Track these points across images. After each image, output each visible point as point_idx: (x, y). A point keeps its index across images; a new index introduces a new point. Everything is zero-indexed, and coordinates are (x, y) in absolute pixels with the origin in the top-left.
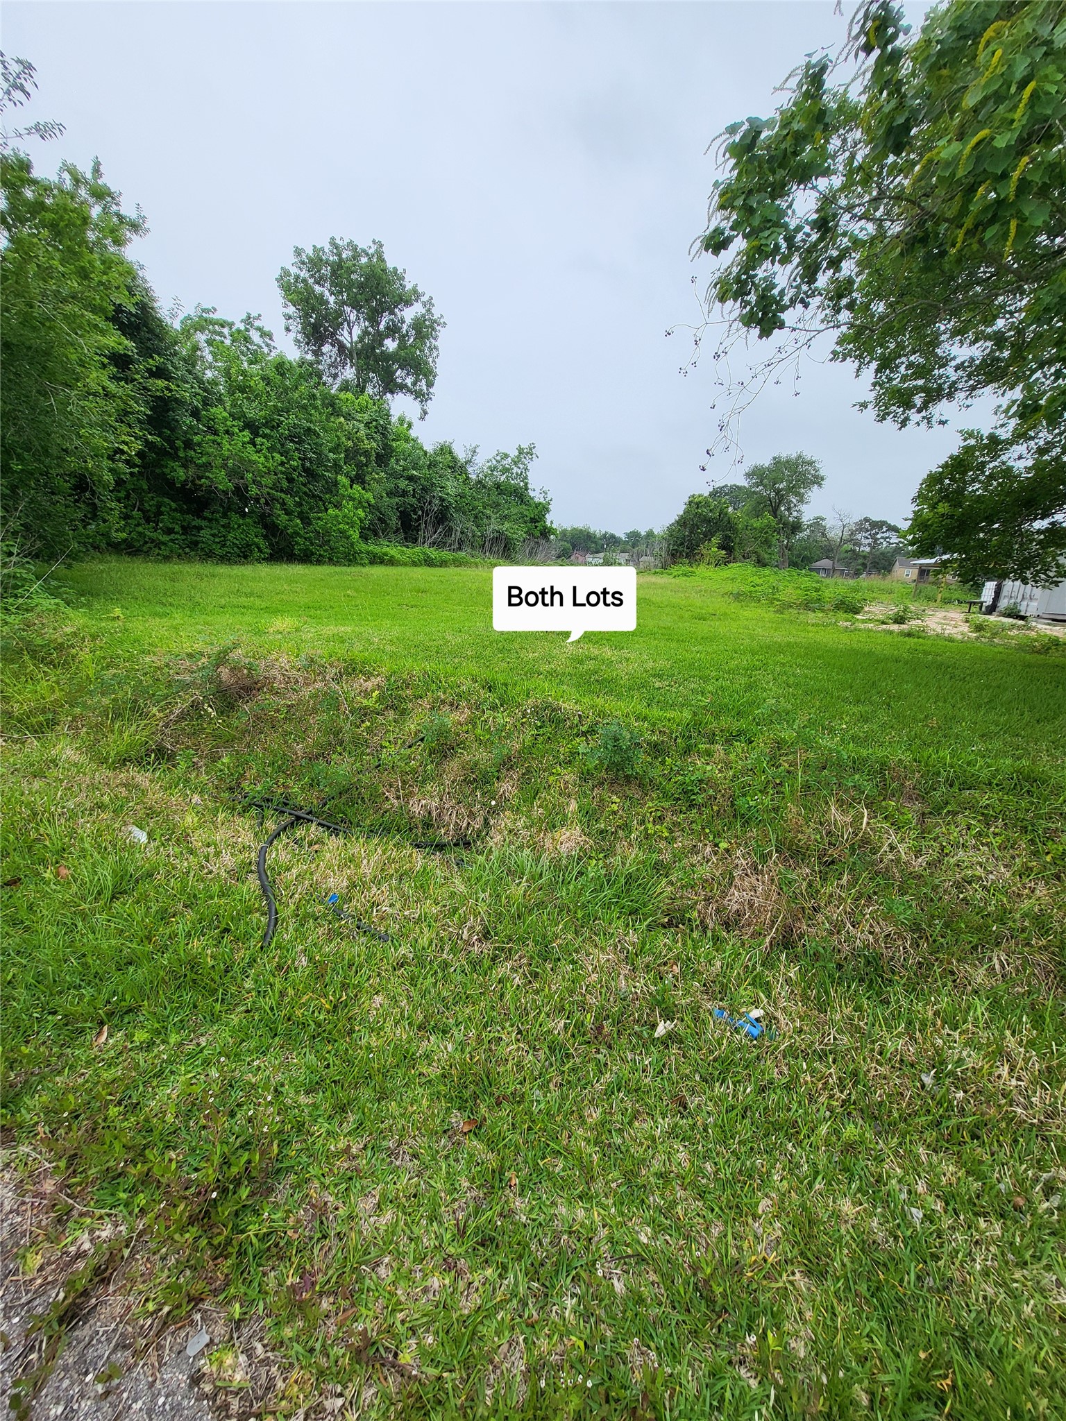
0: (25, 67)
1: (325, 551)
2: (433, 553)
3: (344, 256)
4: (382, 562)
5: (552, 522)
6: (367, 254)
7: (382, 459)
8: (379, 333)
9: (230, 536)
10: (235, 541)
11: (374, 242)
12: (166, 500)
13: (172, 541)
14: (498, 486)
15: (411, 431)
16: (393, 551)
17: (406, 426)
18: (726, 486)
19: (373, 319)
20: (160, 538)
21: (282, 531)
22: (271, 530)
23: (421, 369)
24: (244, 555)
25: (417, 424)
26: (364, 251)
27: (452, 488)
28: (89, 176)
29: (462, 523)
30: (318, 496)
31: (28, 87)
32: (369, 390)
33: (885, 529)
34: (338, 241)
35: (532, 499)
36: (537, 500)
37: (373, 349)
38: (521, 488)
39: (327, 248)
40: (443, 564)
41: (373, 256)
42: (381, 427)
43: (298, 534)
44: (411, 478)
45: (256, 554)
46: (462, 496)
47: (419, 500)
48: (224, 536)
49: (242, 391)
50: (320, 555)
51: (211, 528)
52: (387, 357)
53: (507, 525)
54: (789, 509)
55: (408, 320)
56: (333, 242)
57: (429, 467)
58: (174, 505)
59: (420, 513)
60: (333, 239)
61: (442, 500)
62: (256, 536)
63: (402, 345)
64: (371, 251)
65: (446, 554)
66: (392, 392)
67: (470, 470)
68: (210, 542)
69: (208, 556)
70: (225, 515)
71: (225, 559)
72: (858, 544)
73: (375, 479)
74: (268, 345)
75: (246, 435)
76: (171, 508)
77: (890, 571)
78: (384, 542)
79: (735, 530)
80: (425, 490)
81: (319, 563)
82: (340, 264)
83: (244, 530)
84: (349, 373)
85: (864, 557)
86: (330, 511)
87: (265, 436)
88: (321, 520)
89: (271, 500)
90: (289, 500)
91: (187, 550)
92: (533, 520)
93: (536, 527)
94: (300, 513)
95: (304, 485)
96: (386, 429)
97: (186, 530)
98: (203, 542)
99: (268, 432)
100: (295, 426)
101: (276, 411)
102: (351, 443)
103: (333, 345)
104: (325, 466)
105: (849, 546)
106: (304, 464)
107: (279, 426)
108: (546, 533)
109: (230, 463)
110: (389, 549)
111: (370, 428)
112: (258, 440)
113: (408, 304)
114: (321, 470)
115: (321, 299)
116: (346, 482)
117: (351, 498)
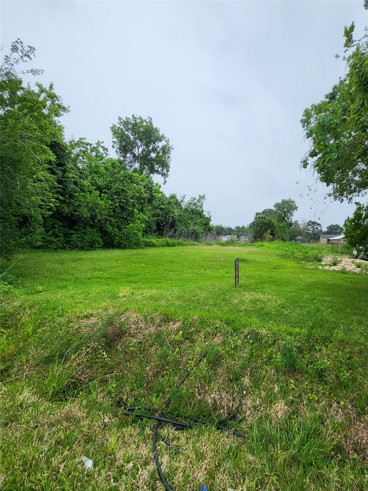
0: (31, 49)
1: (127, 242)
2: (170, 241)
3: (137, 121)
4: (150, 246)
5: (212, 225)
6: (146, 122)
7: (150, 201)
8: (149, 150)
9: (86, 238)
10: (88, 240)
11: (149, 117)
12: (58, 222)
13: (58, 241)
14: (192, 210)
15: (160, 189)
16: (154, 240)
17: (158, 187)
18: (267, 209)
19: (147, 146)
20: (53, 240)
21: (109, 234)
22: (104, 233)
23: (164, 165)
24: (91, 246)
25: (162, 185)
26: (145, 120)
27: (176, 212)
28: (48, 89)
29: (180, 227)
30: (125, 218)
31: (31, 56)
32: (144, 172)
33: (316, 225)
34: (135, 116)
35: (205, 215)
36: (206, 216)
37: (147, 156)
38: (200, 211)
39: (131, 118)
40: (174, 245)
41: (148, 122)
42: (150, 188)
43: (116, 235)
44: (161, 209)
45: (97, 245)
46: (180, 215)
47: (164, 218)
48: (83, 238)
49: (96, 173)
50: (125, 244)
51: (77, 234)
52: (152, 159)
53: (196, 227)
54: (288, 218)
55: (160, 147)
56: (133, 116)
57: (168, 204)
58: (61, 224)
59: (164, 223)
60: (133, 115)
61: (173, 217)
62: (98, 237)
63: (157, 156)
64: (147, 121)
65: (174, 241)
66: (153, 173)
67: (182, 204)
68: (76, 241)
69: (74, 247)
70: (84, 228)
71: (82, 248)
72: (309, 230)
73: (147, 209)
74: (106, 153)
75: (98, 193)
76: (59, 226)
77: (319, 240)
78: (150, 236)
79: (274, 228)
80: (166, 213)
81: (124, 248)
82: (136, 124)
83: (92, 234)
84: (137, 165)
85: (311, 235)
86: (131, 225)
87: (105, 193)
88: (127, 228)
89: (106, 220)
90: (113, 220)
91: (65, 245)
92: (205, 225)
93: (206, 227)
94: (118, 225)
95: (120, 213)
96: (152, 188)
97: (66, 235)
98: (73, 241)
99: (106, 191)
100: (118, 188)
101: (110, 182)
102: (138, 195)
103: (131, 154)
104: (129, 205)
105: (306, 231)
106: (120, 205)
107: (111, 188)
108: (210, 229)
109: (90, 205)
110: (152, 240)
111: (145, 188)
112: (103, 195)
113: (161, 141)
114: (127, 207)
115: (128, 137)
116: (137, 212)
117: (139, 219)
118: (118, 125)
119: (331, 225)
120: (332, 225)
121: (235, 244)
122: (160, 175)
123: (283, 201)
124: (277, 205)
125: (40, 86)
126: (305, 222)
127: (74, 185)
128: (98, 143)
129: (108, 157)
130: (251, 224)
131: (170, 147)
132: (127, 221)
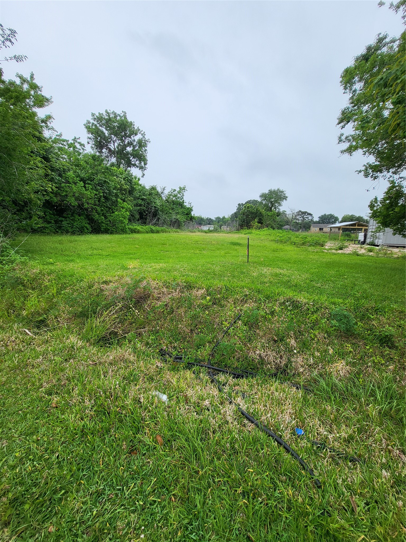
1: (113, 229)
2: (154, 228)
3: (111, 116)
4: (135, 232)
5: (194, 215)
6: (120, 116)
7: (131, 192)
8: (125, 145)
9: (75, 224)
10: (77, 226)
11: (122, 112)
12: (49, 210)
13: (51, 227)
14: (173, 201)
16: (138, 227)
17: (137, 179)
18: (251, 200)
19: (123, 140)
21: (96, 221)
22: (91, 221)
23: (142, 158)
24: (81, 231)
25: (141, 179)
26: (118, 115)
27: (158, 203)
29: (163, 216)
30: (109, 207)
32: (122, 166)
33: (307, 214)
34: (109, 111)
35: (186, 206)
36: (188, 207)
37: (123, 151)
38: (181, 202)
39: (104, 113)
40: (158, 232)
41: (122, 116)
42: (129, 179)
43: (102, 222)
44: (143, 199)
45: (86, 231)
46: (162, 206)
47: (146, 208)
48: (72, 224)
49: (77, 166)
50: (112, 230)
51: (67, 221)
52: (128, 153)
53: (179, 216)
54: (275, 208)
55: (136, 140)
56: (106, 111)
57: (149, 195)
59: (147, 212)
60: (106, 110)
61: (155, 207)
62: (85, 224)
63: (134, 150)
65: (158, 228)
66: (130, 167)
67: (163, 196)
68: (66, 226)
69: (66, 232)
71: (73, 233)
72: (298, 220)
73: (129, 200)
74: (83, 149)
75: (82, 184)
76: (50, 213)
77: (310, 229)
78: (134, 224)
79: (263, 216)
80: (148, 203)
81: (112, 233)
82: (110, 120)
83: (80, 221)
84: (114, 160)
85: (300, 224)
86: (116, 213)
87: (89, 184)
88: (112, 216)
89: (92, 209)
90: (99, 209)
91: (57, 230)
92: (187, 214)
93: (188, 217)
94: (103, 214)
95: (104, 203)
96: (131, 180)
97: (56, 222)
98: (63, 226)
99: (90, 182)
100: (100, 180)
101: (93, 174)
102: (119, 186)
103: (107, 149)
104: (112, 195)
105: (295, 221)
106: (103, 195)
107: (93, 180)
108: (192, 219)
109: (77, 195)
110: (136, 227)
111: (125, 181)
112: (87, 185)
113: (136, 134)
114: (110, 197)
115: (102, 132)
116: (121, 201)
117: (123, 208)
118: (92, 121)
119: (323, 214)
120: (325, 215)
121: (219, 231)
122: (138, 169)
123: (270, 191)
124: (264, 196)
125: (21, 77)
126: (294, 212)
127: (59, 177)
128: (75, 140)
129: (85, 152)
130: (233, 214)
131: (146, 141)
132: (112, 210)
